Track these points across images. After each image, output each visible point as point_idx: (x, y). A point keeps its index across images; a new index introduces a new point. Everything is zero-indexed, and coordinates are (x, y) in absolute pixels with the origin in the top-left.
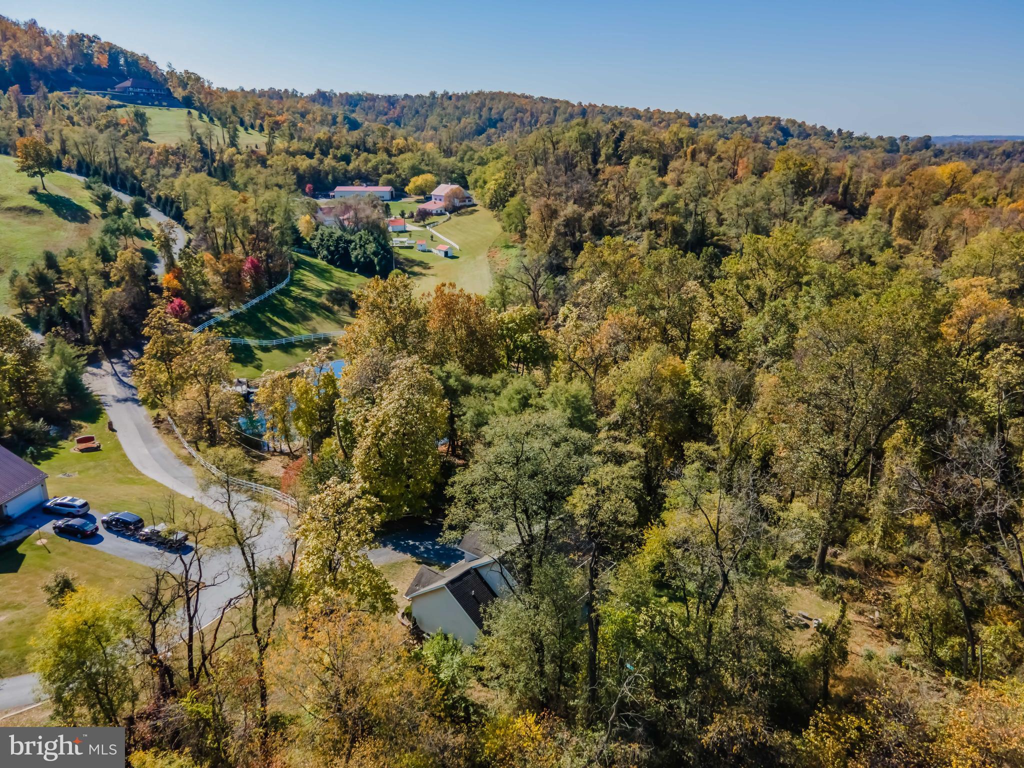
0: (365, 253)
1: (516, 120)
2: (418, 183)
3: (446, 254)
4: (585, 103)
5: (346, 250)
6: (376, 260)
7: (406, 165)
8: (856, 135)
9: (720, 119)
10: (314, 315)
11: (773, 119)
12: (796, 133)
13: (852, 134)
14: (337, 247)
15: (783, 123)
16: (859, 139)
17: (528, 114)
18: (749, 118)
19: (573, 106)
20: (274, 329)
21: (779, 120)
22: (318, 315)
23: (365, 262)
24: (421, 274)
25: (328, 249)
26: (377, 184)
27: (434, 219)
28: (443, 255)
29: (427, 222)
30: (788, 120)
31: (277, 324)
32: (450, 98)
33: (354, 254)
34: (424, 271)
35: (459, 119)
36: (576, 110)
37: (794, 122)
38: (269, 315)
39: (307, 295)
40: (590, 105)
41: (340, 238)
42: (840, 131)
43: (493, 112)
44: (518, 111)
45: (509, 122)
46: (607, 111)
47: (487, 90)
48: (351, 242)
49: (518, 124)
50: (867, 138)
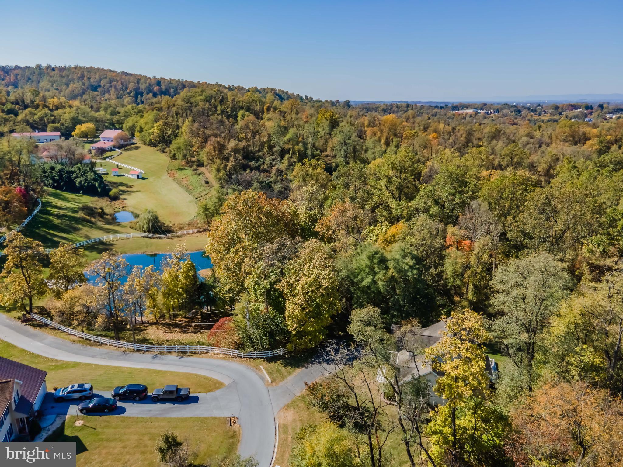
0: (86, 180)
1: (111, 86)
2: (83, 129)
3: (138, 176)
4: (158, 77)
5: (69, 178)
6: (97, 184)
7: (67, 116)
8: (314, 99)
9: (243, 89)
10: (80, 226)
11: (272, 89)
12: (286, 98)
13: (312, 98)
14: (61, 176)
15: (277, 92)
16: (317, 101)
17: (119, 83)
18: (259, 88)
19: (150, 78)
20: (56, 239)
21: (275, 90)
22: (83, 225)
23: (88, 186)
24: (128, 191)
25: (53, 178)
26: (44, 130)
27: (108, 154)
28: (135, 177)
29: (104, 156)
30: (279, 90)
31: (56, 236)
32: (53, 69)
33: (77, 181)
34: (129, 189)
35: (67, 85)
36: (153, 82)
37: (283, 91)
38: (44, 229)
39: (63, 212)
40: (162, 78)
41: (61, 171)
42: (306, 97)
43: (92, 80)
44: (111, 81)
45: (106, 87)
46: (174, 82)
47: (82, 65)
48: (72, 172)
49: (113, 90)
50: (320, 101)
